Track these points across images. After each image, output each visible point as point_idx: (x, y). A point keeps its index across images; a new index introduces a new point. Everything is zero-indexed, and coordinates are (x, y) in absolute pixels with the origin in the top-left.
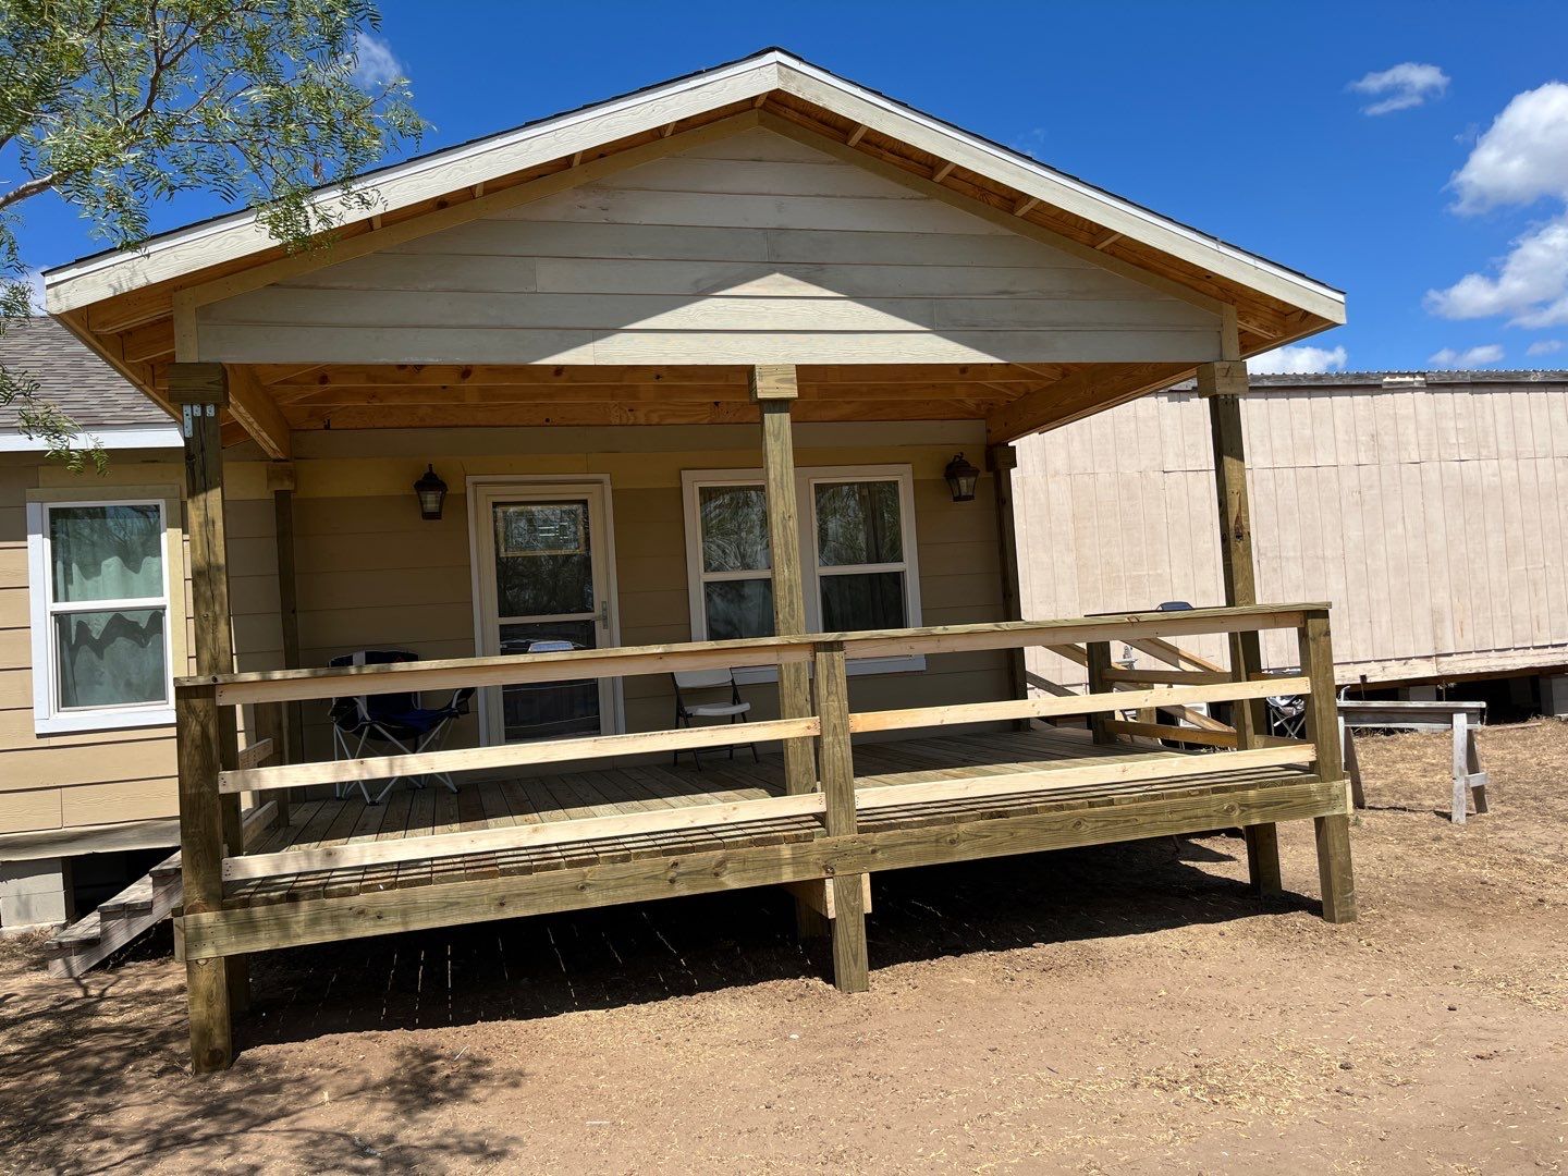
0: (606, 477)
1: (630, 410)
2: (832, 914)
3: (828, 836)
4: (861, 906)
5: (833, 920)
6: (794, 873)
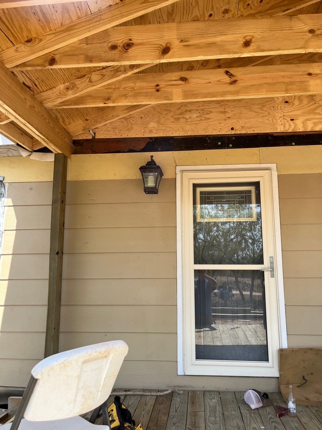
0: (273, 166)
1: (292, 120)
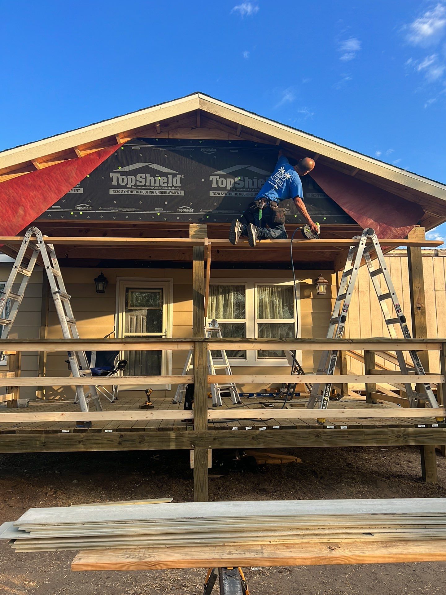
0: (171, 280)
1: (183, 254)
2: (192, 467)
3: (194, 430)
4: (207, 464)
5: (193, 469)
6: (176, 445)
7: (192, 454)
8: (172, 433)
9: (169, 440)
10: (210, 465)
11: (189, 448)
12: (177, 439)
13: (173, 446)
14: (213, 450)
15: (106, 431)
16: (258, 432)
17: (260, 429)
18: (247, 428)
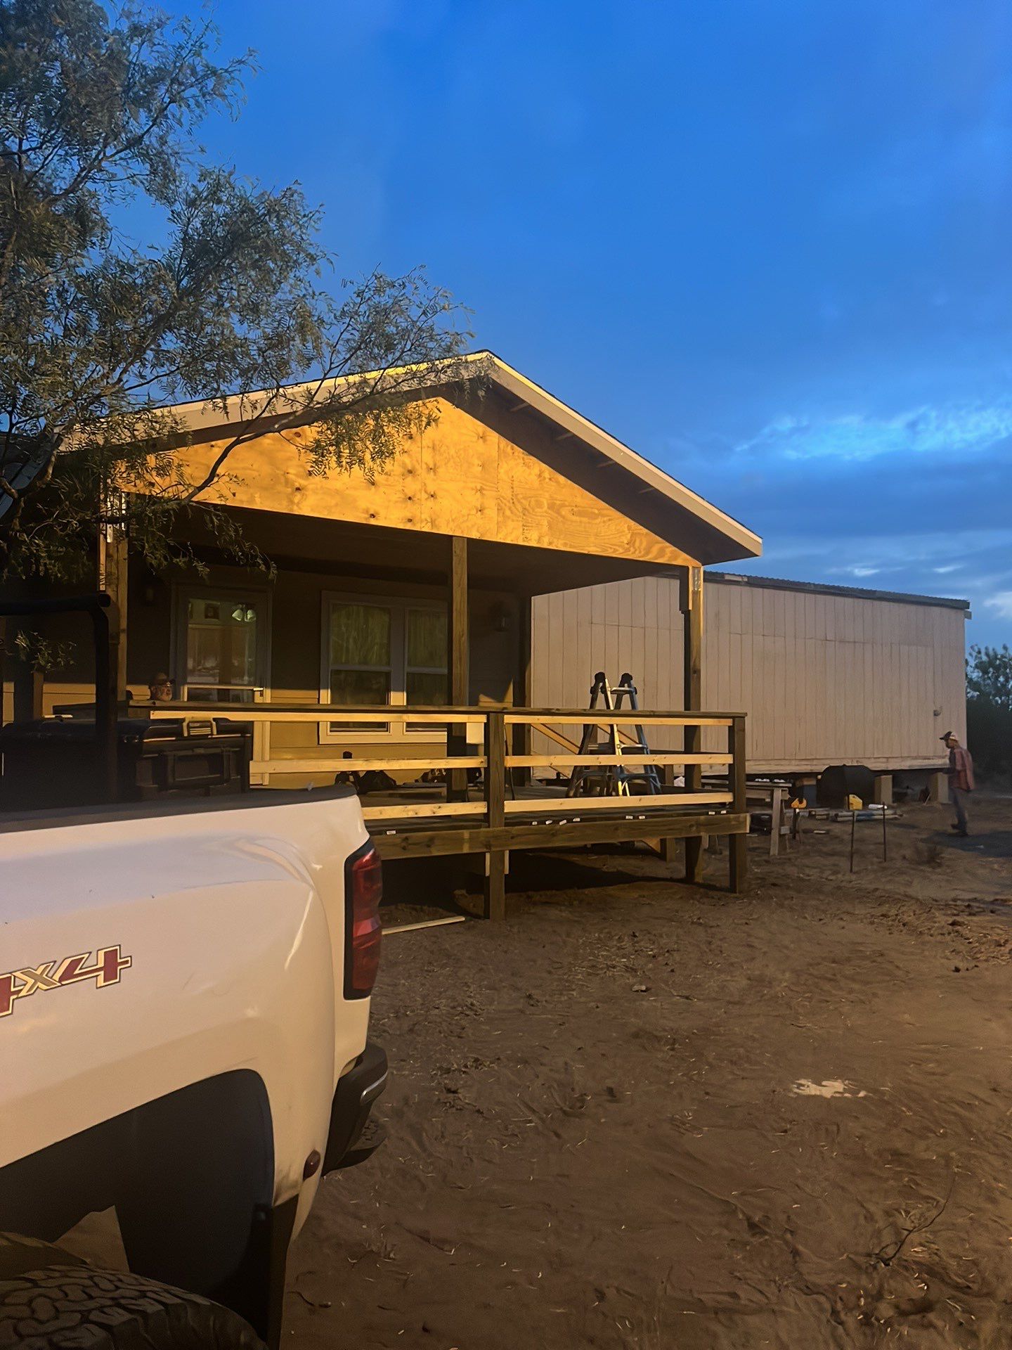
2: (487, 874)
3: (489, 827)
4: (503, 871)
5: (488, 877)
6: (471, 848)
7: (488, 856)
8: (465, 831)
9: (460, 841)
10: (507, 872)
11: (485, 850)
12: (471, 839)
13: (466, 850)
14: (511, 851)
15: (388, 833)
16: (558, 827)
17: (561, 823)
18: (547, 823)
